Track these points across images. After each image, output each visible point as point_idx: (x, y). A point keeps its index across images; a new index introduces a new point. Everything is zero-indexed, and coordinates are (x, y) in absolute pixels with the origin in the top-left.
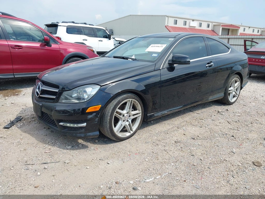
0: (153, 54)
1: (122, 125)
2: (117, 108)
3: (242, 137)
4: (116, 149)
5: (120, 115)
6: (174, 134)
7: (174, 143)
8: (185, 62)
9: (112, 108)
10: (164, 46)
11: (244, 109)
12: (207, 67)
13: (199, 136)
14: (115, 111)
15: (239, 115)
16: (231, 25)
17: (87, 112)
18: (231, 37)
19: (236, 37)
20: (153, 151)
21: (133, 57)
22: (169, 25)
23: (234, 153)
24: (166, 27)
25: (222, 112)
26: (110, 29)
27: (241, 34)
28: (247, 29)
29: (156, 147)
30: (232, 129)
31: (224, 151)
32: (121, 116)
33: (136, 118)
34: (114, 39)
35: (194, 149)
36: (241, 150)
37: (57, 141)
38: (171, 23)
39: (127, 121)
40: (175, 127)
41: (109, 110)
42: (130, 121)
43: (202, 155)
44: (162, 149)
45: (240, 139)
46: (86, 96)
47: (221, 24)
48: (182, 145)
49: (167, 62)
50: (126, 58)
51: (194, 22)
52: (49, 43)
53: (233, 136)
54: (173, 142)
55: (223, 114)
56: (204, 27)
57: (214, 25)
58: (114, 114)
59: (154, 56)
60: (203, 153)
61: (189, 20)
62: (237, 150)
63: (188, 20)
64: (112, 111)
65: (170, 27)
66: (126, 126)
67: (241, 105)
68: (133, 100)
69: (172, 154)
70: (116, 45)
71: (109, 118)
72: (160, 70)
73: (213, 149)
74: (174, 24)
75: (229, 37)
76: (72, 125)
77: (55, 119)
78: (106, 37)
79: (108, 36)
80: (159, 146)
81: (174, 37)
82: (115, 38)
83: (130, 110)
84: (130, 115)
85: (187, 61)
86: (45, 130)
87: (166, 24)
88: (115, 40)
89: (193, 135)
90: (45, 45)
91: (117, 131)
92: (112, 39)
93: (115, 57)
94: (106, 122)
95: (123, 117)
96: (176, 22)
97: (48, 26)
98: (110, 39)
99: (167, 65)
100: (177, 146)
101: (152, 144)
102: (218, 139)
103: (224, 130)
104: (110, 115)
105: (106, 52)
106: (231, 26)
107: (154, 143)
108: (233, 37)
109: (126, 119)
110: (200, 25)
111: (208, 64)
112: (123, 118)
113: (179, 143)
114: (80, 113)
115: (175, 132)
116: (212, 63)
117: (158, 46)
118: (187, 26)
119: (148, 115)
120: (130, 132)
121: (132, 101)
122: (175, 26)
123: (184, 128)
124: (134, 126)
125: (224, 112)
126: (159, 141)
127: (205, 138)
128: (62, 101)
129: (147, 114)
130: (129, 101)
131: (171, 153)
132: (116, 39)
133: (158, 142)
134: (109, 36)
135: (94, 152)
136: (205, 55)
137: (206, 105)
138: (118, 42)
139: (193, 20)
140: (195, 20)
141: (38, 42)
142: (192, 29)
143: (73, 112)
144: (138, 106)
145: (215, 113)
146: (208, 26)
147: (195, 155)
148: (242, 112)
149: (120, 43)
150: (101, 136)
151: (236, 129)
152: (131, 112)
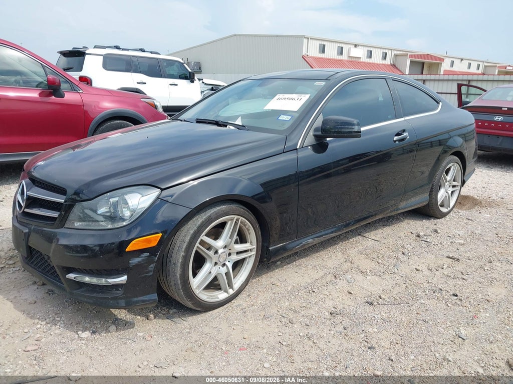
0: (282, 116)
1: (210, 273)
2: (204, 233)
3: (475, 296)
4: (195, 336)
5: (208, 249)
6: (328, 294)
7: (328, 317)
8: (351, 132)
9: (192, 232)
10: (305, 98)
11: (469, 227)
12: (395, 141)
13: (383, 296)
14: (199, 240)
15: (460, 241)
16: (428, 54)
17: (127, 250)
18: (428, 77)
19: (437, 77)
20: (281, 341)
21: (239, 122)
22: (310, 54)
23: (463, 339)
24: (304, 59)
25: (425, 237)
26: (195, 62)
27: (447, 73)
28: (457, 62)
29: (287, 330)
30: (450, 276)
31: (440, 335)
32: (211, 253)
33: (243, 260)
34: (201, 81)
35: (374, 332)
36: (477, 330)
37: (59, 319)
38: (312, 50)
39: (224, 265)
40: (330, 275)
41: (185, 236)
42: (230, 265)
43: (392, 347)
44: (301, 334)
45: (472, 301)
46: (127, 214)
47: (409, 54)
48: (346, 322)
49: (311, 133)
50: (223, 123)
51: (358, 49)
52: (58, 90)
53: (456, 296)
54: (327, 314)
55: (428, 240)
56: (377, 58)
57: (396, 55)
58: (196, 247)
59: (284, 119)
60: (395, 341)
61: (348, 46)
62: (470, 329)
63: (346, 45)
64: (191, 238)
65: (311, 57)
66: (219, 277)
67: (463, 219)
68: (241, 218)
69: (325, 347)
70: (205, 92)
71: (182, 254)
72: (297, 149)
73: (416, 329)
74: (320, 52)
75: (424, 77)
76: (94, 281)
77: (57, 266)
78: (186, 78)
79: (188, 76)
80: (295, 326)
81: (326, 79)
82: (202, 79)
83: (231, 241)
84: (231, 251)
85: (354, 130)
86: (35, 287)
87: (304, 53)
88: (203, 82)
89: (370, 294)
90: (50, 95)
91: (199, 287)
92: (197, 82)
93: (199, 121)
94: (174, 264)
95: (216, 255)
96: (323, 49)
97: (65, 54)
98: (192, 82)
99: (310, 140)
100: (334, 324)
101: (278, 320)
102: (423, 302)
103: (435, 279)
104: (186, 248)
105: (186, 107)
106: (428, 56)
107: (284, 317)
108: (433, 77)
109: (221, 260)
110: (370, 55)
111: (398, 135)
112: (215, 258)
113: (339, 316)
114: (113, 249)
115: (331, 288)
116: (405, 134)
117: (292, 99)
118: (344, 57)
119: (271, 248)
120: (226, 291)
121: (237, 220)
122: (321, 56)
123: (349, 276)
124: (238, 277)
125: (430, 235)
126: (295, 312)
127: (396, 302)
128: (74, 223)
129: (268, 247)
130: (232, 220)
131: (322, 345)
132: (205, 81)
133: (291, 315)
134: (191, 74)
135: (143, 344)
136: (390, 117)
137: (391, 220)
138: (210, 87)
139: (356, 46)
140: (359, 45)
141: (37, 87)
142: (354, 62)
143: (97, 248)
144: (250, 233)
145: (411, 239)
146: (385, 57)
147: (377, 347)
148: (466, 236)
149: (212, 89)
150: (162, 301)
151: (460, 275)
152: (233, 246)
